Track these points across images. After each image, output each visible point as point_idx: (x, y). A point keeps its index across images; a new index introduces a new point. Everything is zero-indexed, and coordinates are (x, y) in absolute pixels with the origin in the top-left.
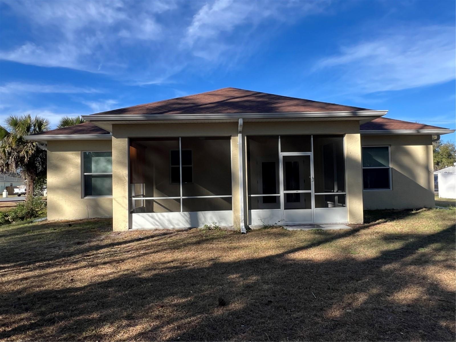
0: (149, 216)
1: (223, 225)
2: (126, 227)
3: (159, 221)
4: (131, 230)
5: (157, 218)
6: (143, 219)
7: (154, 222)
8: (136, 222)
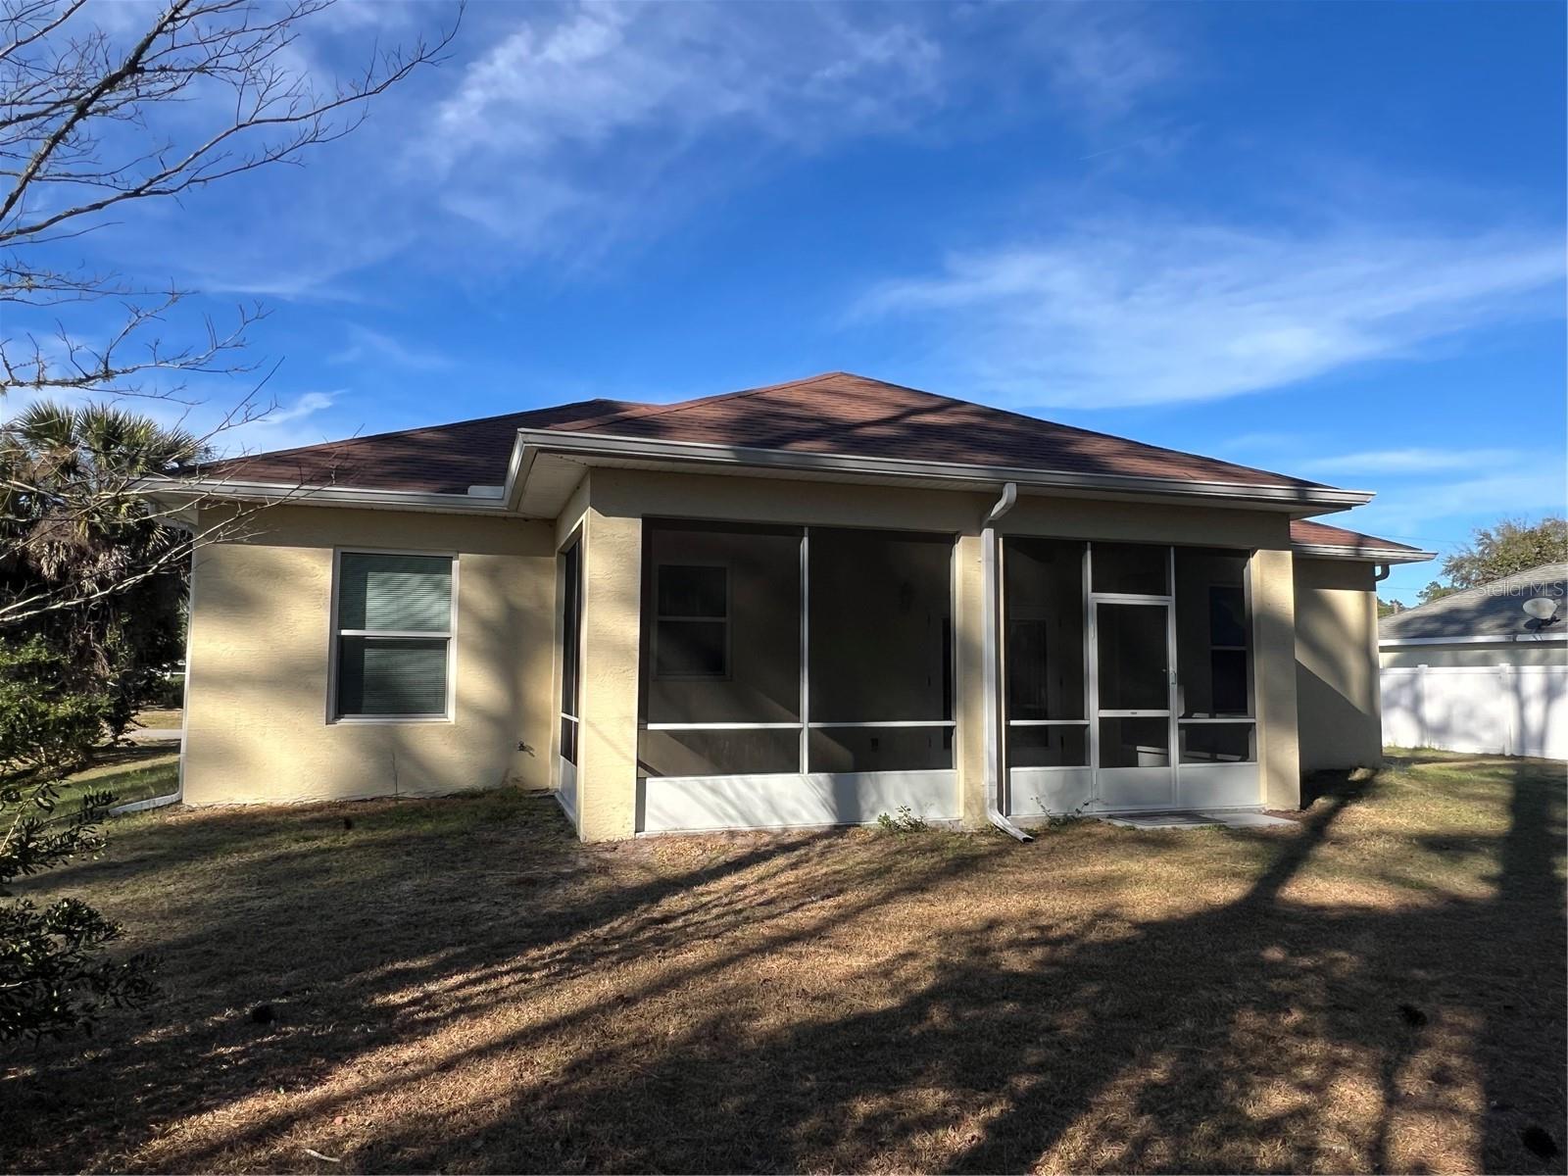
0: (703, 784)
1: (933, 816)
2: (629, 823)
3: (737, 802)
4: (642, 835)
5: (730, 793)
6: (683, 795)
7: (722, 809)
8: (659, 808)
